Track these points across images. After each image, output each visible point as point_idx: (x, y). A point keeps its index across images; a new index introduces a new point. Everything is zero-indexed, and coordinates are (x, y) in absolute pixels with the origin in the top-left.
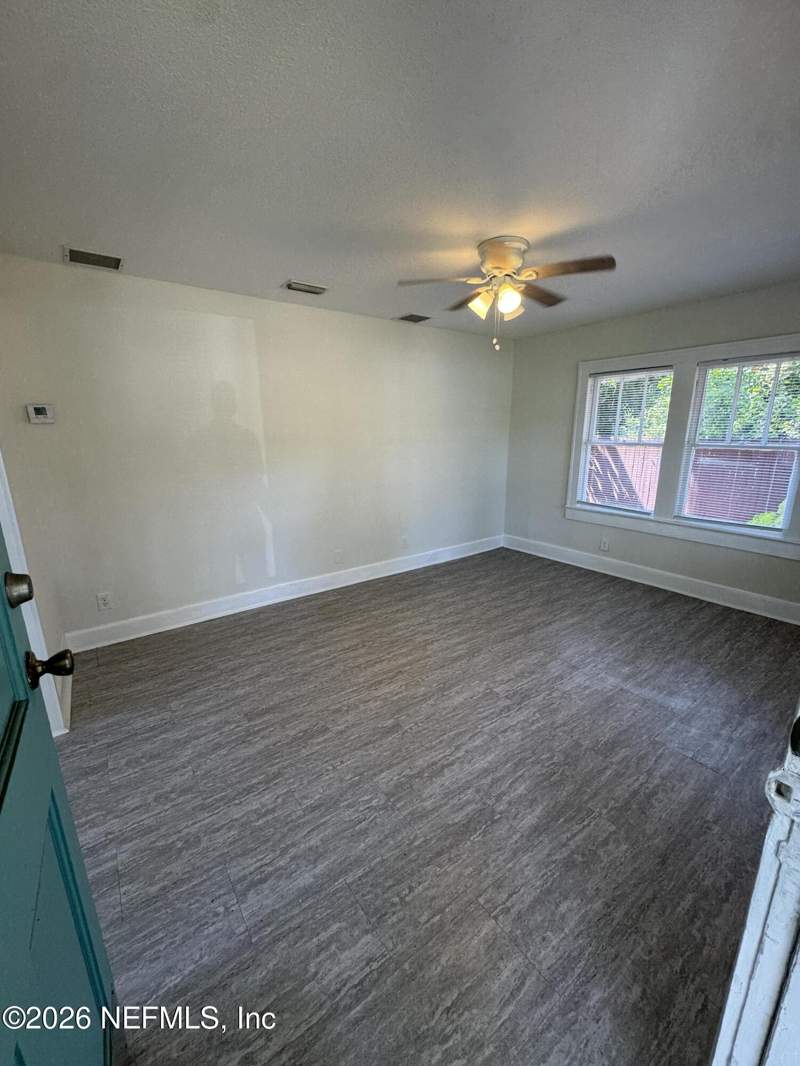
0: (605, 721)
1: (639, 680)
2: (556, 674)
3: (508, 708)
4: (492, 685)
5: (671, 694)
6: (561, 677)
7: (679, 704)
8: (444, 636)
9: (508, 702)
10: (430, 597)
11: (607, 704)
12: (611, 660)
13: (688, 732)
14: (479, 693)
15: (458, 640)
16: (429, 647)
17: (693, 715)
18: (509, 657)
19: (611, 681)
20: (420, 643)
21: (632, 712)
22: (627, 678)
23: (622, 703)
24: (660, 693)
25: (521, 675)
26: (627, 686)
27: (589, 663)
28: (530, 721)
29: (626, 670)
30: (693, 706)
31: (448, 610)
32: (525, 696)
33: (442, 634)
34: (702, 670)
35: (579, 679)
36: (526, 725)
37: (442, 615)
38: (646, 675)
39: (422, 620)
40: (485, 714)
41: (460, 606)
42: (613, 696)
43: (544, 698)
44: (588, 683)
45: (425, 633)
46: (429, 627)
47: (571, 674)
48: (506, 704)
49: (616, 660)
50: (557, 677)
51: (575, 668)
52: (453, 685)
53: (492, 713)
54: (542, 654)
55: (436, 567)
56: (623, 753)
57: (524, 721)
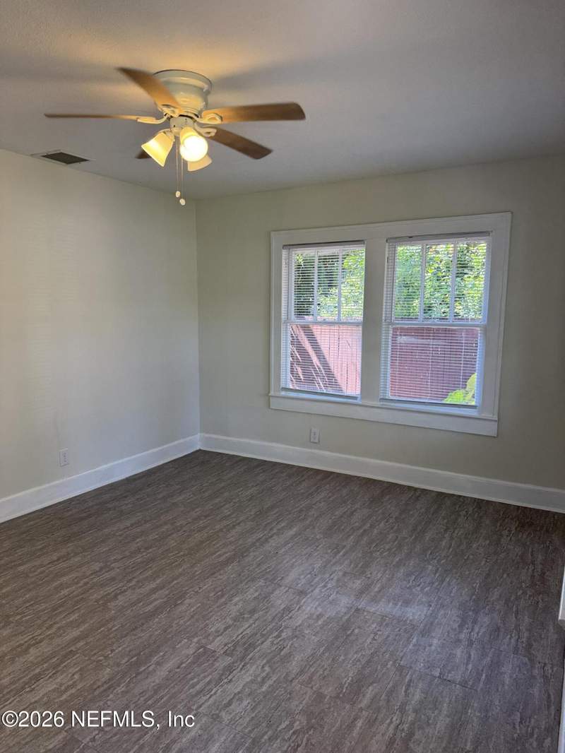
0: (345, 655)
1: (373, 594)
2: (283, 607)
3: (229, 669)
4: (203, 641)
5: (407, 603)
6: (288, 609)
7: (416, 613)
8: (133, 583)
9: (229, 660)
10: (106, 531)
11: (344, 632)
12: (341, 574)
13: (430, 646)
14: (187, 656)
15: (153, 585)
16: (111, 605)
17: (432, 623)
18: (222, 596)
19: (345, 601)
20: (97, 601)
21: (372, 635)
22: (361, 593)
23: (359, 627)
24: (396, 604)
25: (239, 618)
26: (362, 604)
27: (318, 583)
28: (259, 679)
29: (358, 584)
30: (429, 612)
31: (134, 546)
32: (249, 645)
33: (130, 581)
34: (430, 567)
35: (310, 607)
36: (254, 686)
37: (127, 553)
38: (379, 585)
39: (96, 566)
40: (198, 687)
41: (151, 537)
42: (348, 620)
43: (272, 643)
44: (320, 610)
45: (102, 585)
46: (107, 575)
47: (298, 602)
48: (226, 664)
49: (345, 574)
50: (284, 609)
51: (302, 593)
52: (151, 655)
53: (209, 683)
54: (262, 582)
55: (112, 487)
56: (370, 692)
57: (252, 682)
